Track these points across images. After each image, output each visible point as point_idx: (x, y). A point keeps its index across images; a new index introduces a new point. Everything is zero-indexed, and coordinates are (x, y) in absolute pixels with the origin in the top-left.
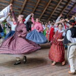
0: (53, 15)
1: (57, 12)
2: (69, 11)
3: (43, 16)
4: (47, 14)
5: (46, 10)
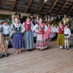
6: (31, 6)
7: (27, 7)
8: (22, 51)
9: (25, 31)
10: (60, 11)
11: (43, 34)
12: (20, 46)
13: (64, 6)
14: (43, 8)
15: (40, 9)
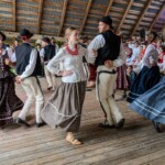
1: (128, 22)
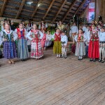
0: (59, 15)
2: (78, 8)
3: (47, 16)
4: (53, 13)
5: (52, 8)
6: (22, 11)
7: (18, 12)
8: (15, 62)
9: (18, 39)
10: (54, 17)
11: (37, 42)
12: (12, 55)
13: (59, 12)
14: (36, 14)
15: (33, 15)
